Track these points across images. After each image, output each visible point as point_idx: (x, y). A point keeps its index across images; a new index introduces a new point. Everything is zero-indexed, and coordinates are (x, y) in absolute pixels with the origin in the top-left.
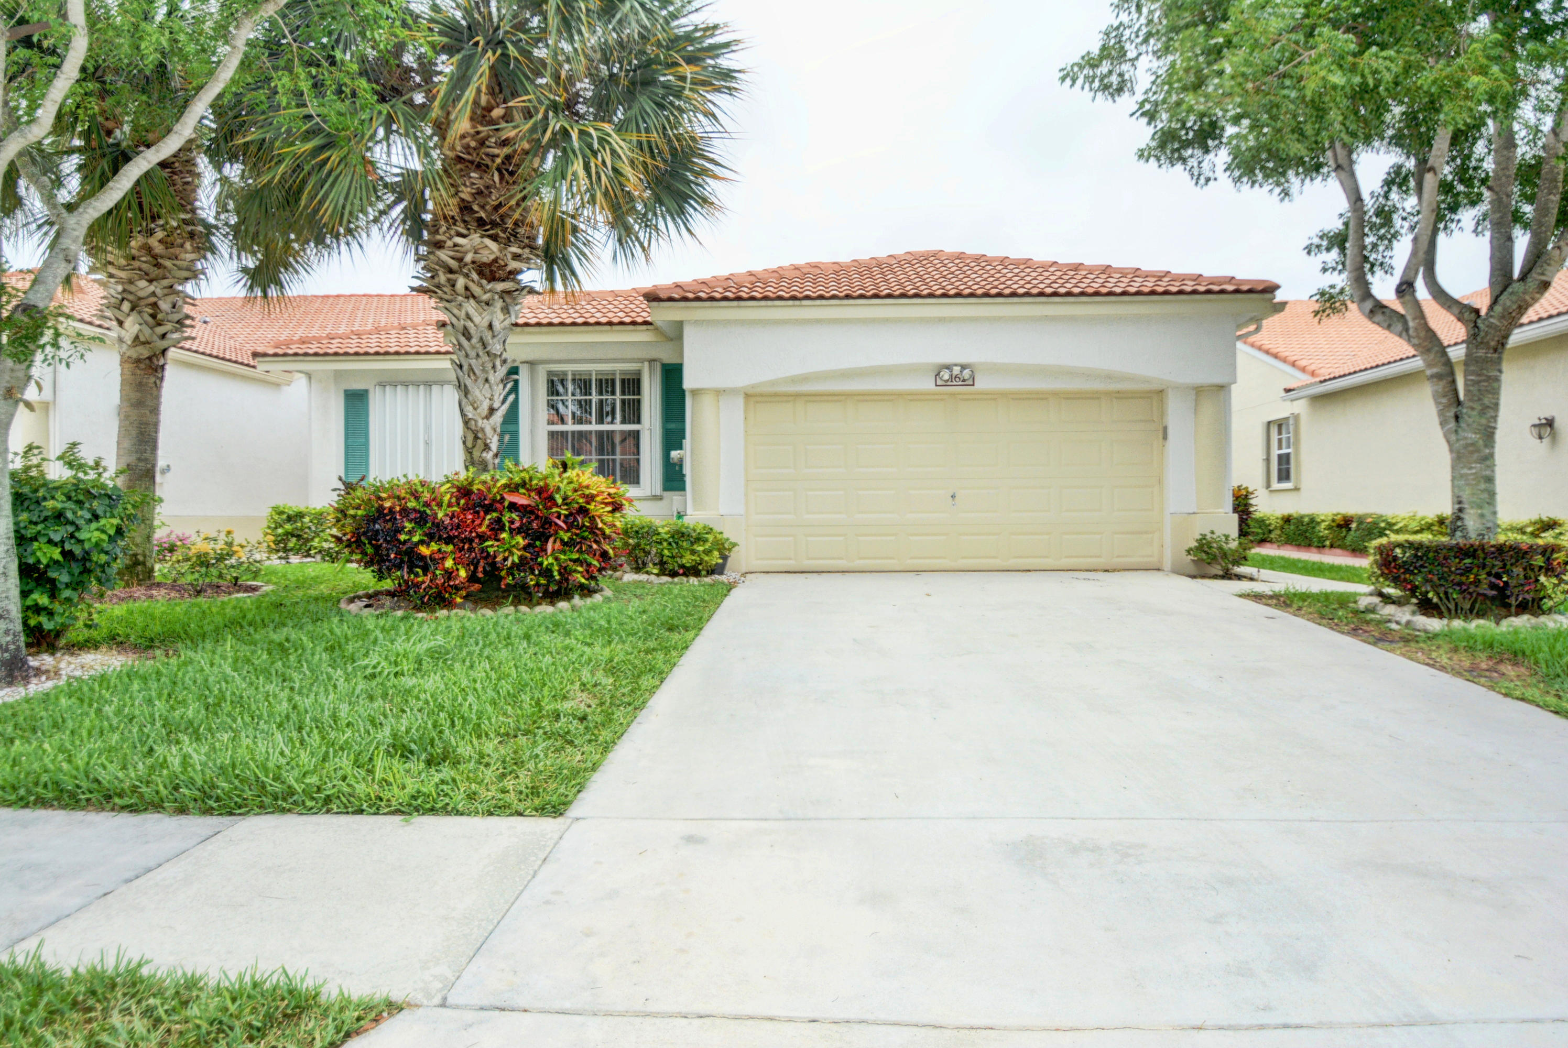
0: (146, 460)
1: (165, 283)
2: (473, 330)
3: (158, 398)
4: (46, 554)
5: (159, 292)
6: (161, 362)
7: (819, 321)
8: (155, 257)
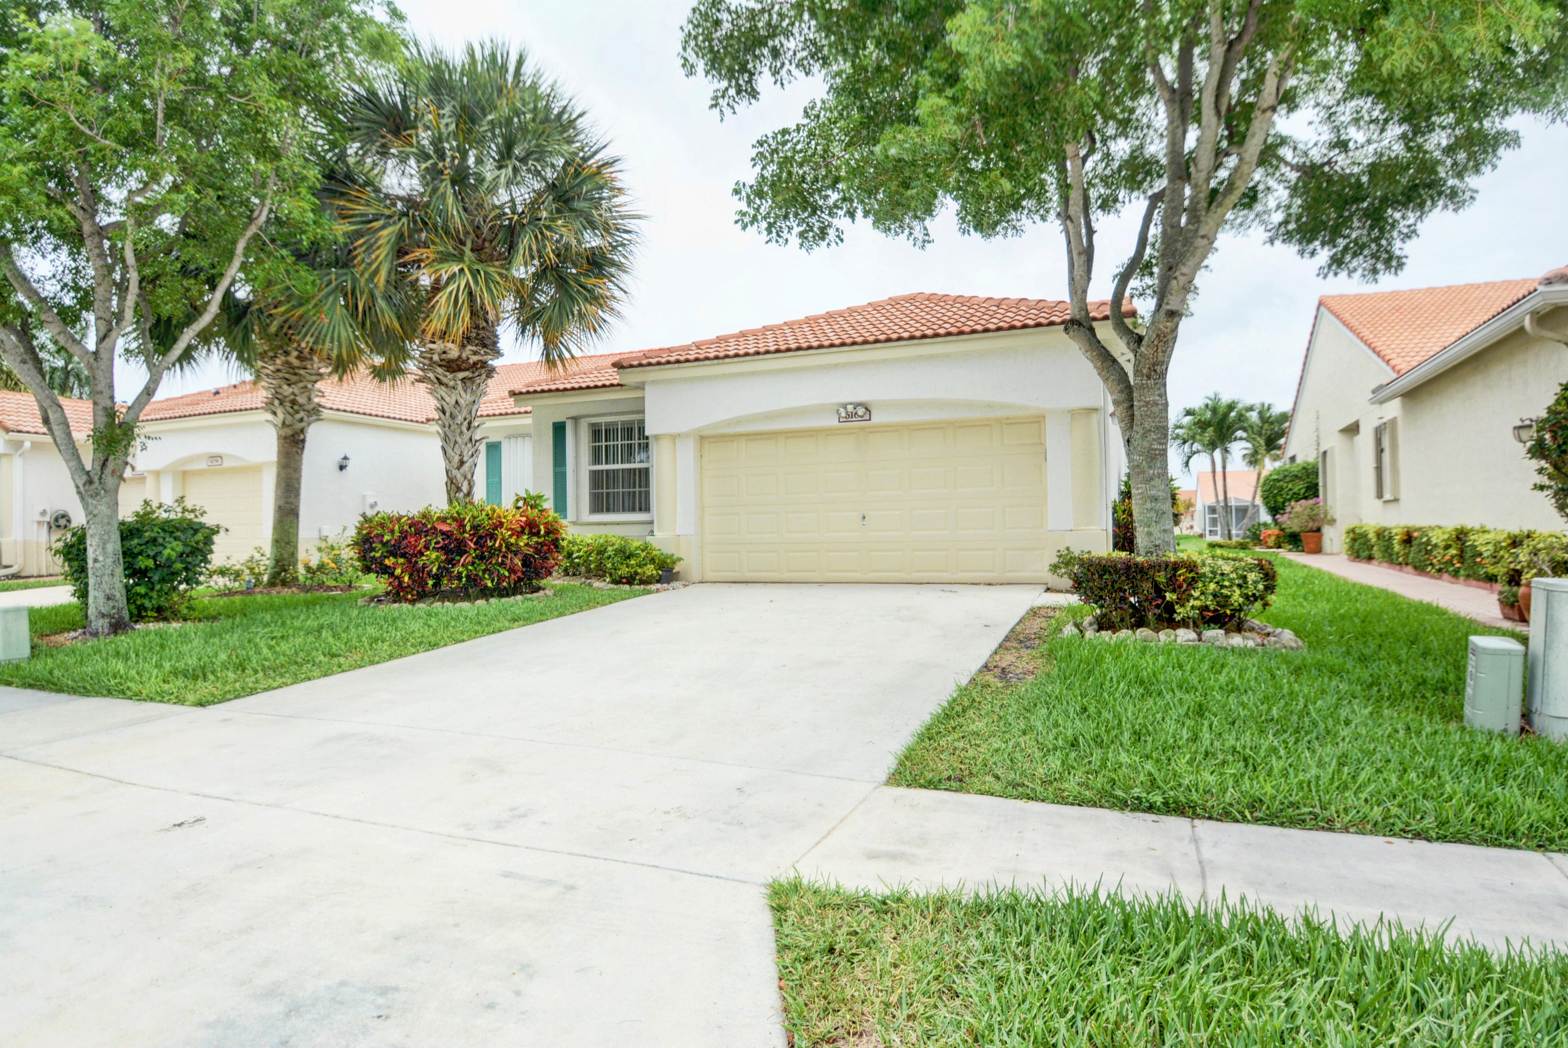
0: (291, 503)
1: (301, 385)
2: (446, 407)
3: (300, 462)
4: (143, 563)
5: (296, 391)
6: (302, 437)
7: (741, 375)
8: (293, 368)
